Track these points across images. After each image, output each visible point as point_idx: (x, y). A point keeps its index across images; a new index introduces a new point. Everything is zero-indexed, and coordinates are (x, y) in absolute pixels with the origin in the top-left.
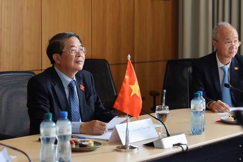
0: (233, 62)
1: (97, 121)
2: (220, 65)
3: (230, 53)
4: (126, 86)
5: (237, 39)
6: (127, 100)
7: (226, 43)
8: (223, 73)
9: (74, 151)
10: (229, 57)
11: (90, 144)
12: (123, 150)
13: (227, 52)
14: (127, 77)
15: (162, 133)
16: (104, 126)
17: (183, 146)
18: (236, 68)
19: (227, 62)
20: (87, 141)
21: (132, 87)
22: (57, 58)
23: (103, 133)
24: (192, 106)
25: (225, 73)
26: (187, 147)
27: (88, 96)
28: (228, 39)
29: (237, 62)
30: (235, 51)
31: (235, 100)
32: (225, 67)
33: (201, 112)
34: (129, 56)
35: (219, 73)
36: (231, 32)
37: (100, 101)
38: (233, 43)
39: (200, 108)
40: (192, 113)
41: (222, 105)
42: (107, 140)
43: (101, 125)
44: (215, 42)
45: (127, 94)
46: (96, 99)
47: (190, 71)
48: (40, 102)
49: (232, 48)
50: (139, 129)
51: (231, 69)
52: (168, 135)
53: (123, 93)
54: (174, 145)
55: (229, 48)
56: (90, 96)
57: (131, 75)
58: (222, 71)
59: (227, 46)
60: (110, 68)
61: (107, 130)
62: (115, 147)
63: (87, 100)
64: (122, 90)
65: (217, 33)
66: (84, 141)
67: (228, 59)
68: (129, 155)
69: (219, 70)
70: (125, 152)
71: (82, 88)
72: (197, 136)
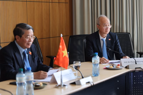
0: (108, 36)
1: (42, 71)
2: (101, 38)
3: (106, 31)
4: (60, 51)
5: (110, 24)
6: (61, 59)
7: (104, 26)
8: (103, 42)
9: (35, 89)
10: (106, 34)
11: (41, 85)
12: (60, 87)
13: (104, 31)
14: (61, 47)
15: (77, 76)
16: (46, 74)
17: (91, 83)
18: (110, 40)
19: (105, 36)
20: (39, 83)
21: (64, 52)
22: (18, 38)
23: (45, 78)
24: (93, 61)
25: (104, 42)
26: (93, 84)
27: (33, 57)
28: (105, 24)
29: (110, 36)
30: (109, 30)
31: (109, 56)
32: (103, 39)
33: (98, 64)
34: (62, 35)
35: (101, 42)
36: (106, 20)
37: (40, 60)
38: (108, 26)
39: (97, 62)
40: (93, 65)
41: (105, 60)
42: (49, 82)
43: (44, 73)
44: (98, 25)
45: (61, 56)
46: (38, 59)
47: (84, 42)
48: (8, 62)
49: (107, 29)
50: (66, 75)
51: (107, 40)
52: (83, 78)
53: (59, 55)
54: (86, 83)
55: (106, 29)
56: (35, 57)
57: (63, 45)
58: (102, 41)
59: (105, 28)
60: (38, 41)
61: (47, 76)
62: (55, 85)
63: (33, 59)
64: (58, 54)
65: (99, 21)
66: (37, 83)
67: (105, 34)
68: (63, 90)
69: (101, 40)
70: (61, 88)
71: (30, 53)
72: (96, 77)
